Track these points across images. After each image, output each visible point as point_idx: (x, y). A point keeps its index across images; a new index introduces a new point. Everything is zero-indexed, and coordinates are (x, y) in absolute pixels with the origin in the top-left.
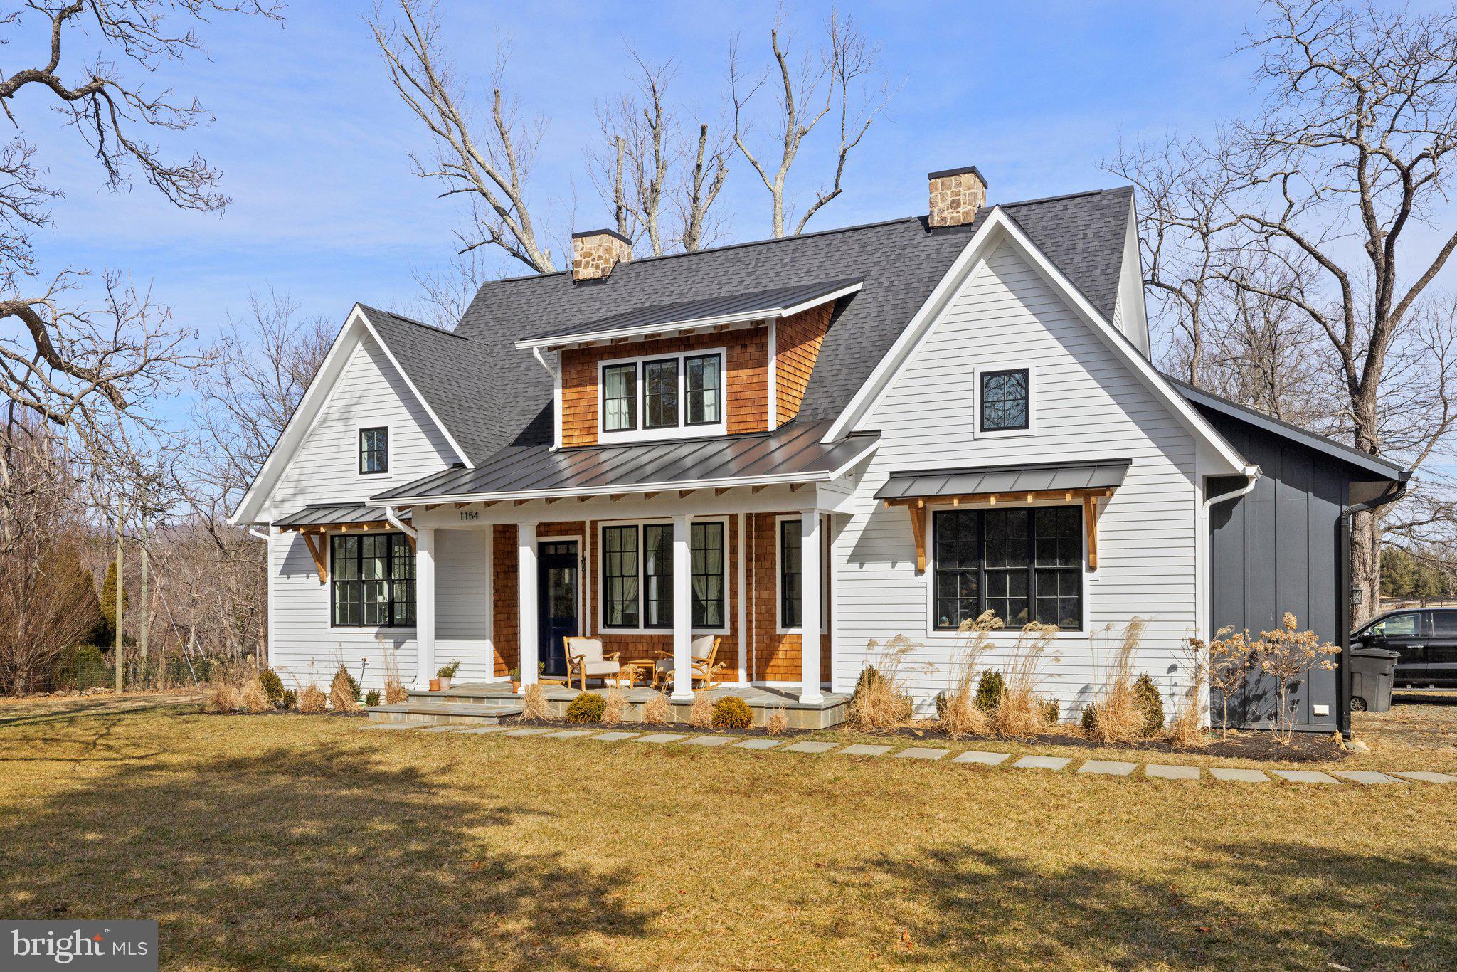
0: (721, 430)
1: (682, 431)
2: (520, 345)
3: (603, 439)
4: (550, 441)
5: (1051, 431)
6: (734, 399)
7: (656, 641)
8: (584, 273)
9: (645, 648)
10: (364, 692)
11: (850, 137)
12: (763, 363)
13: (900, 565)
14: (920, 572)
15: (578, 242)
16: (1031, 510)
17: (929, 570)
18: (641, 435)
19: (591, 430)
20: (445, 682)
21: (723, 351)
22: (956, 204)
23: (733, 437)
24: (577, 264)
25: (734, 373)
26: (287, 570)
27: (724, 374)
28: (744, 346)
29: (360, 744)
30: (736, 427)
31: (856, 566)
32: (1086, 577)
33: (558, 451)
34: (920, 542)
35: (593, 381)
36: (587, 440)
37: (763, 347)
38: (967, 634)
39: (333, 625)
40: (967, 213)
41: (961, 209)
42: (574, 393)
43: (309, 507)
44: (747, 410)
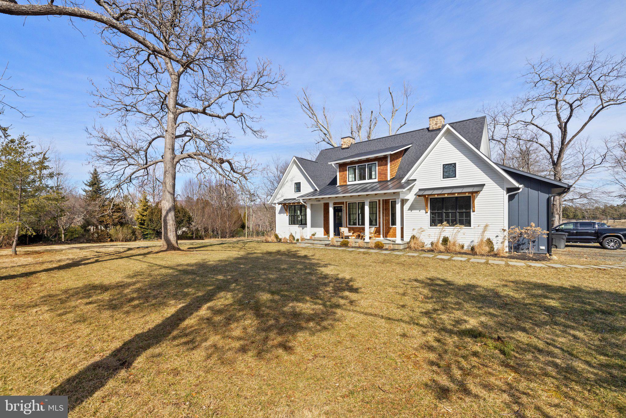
0: (376, 180)
1: (367, 181)
2: (329, 163)
3: (348, 183)
4: (336, 184)
5: (463, 178)
6: (379, 173)
7: (361, 228)
8: (344, 147)
9: (358, 230)
10: (296, 239)
11: (408, 111)
12: (386, 164)
13: (421, 211)
14: (427, 212)
15: (343, 140)
16: (457, 197)
17: (429, 212)
18: (357, 182)
19: (345, 181)
20: (313, 237)
21: (377, 162)
22: (436, 124)
23: (379, 182)
24: (342, 145)
25: (379, 167)
26: (280, 213)
27: (377, 167)
28: (382, 161)
29: (295, 249)
30: (380, 180)
31: (410, 211)
32: (472, 214)
33: (338, 186)
34: (427, 205)
35: (346, 171)
36: (345, 184)
37: (387, 161)
38: (439, 227)
39: (289, 224)
40: (439, 126)
41: (438, 125)
42: (341, 173)
43: (284, 200)
44: (383, 176)
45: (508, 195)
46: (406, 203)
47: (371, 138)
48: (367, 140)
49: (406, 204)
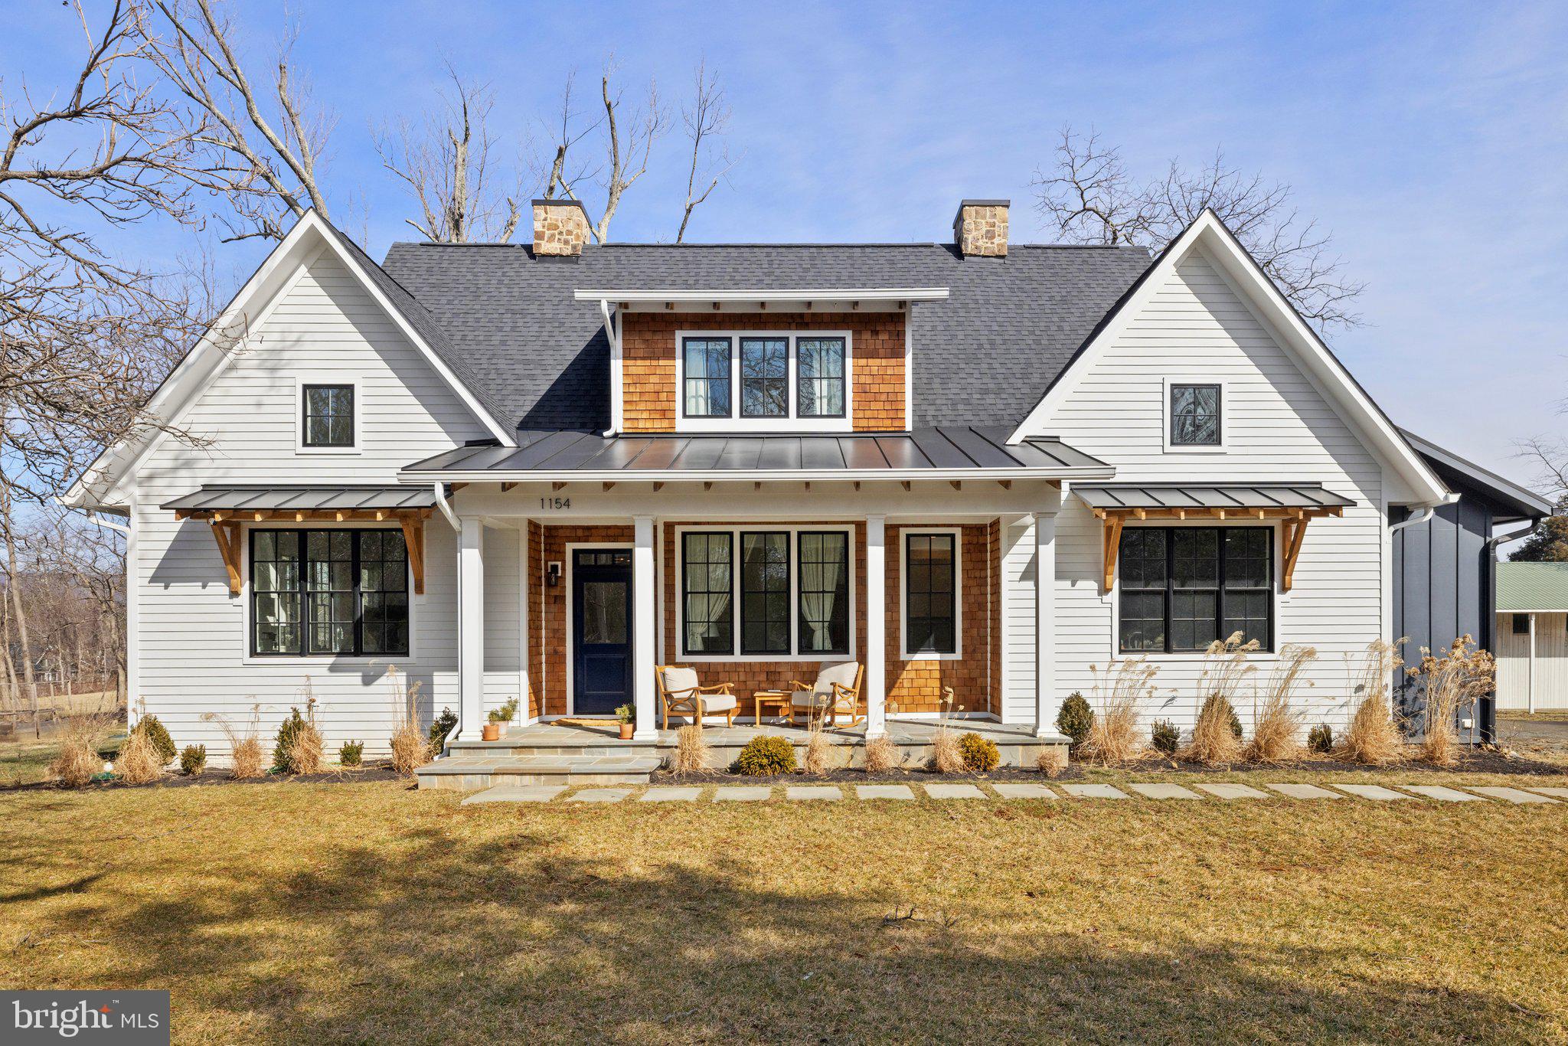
0: (845, 425)
1: (793, 423)
2: (580, 295)
3: (682, 425)
4: (608, 426)
5: (1243, 450)
6: (861, 390)
7: (757, 669)
8: (545, 247)
9: (742, 678)
12: (898, 353)
13: (1080, 584)
14: (1105, 590)
15: (540, 211)
16: (1222, 531)
17: (1115, 589)
18: (735, 423)
19: (666, 414)
20: (503, 727)
21: (848, 335)
22: (990, 235)
23: (858, 435)
24: (539, 236)
25: (863, 362)
26: (164, 575)
27: (849, 361)
28: (875, 333)
30: (864, 423)
31: (1030, 584)
32: (1278, 598)
33: (616, 436)
34: (1108, 563)
35: (670, 354)
36: (660, 425)
37: (900, 336)
39: (253, 653)
40: (1001, 245)
41: (997, 241)
42: (640, 367)
43: (207, 488)
44: (880, 406)
45: (1392, 529)
46: (1011, 545)
47: (685, 240)
48: (674, 241)
49: (1015, 549)
